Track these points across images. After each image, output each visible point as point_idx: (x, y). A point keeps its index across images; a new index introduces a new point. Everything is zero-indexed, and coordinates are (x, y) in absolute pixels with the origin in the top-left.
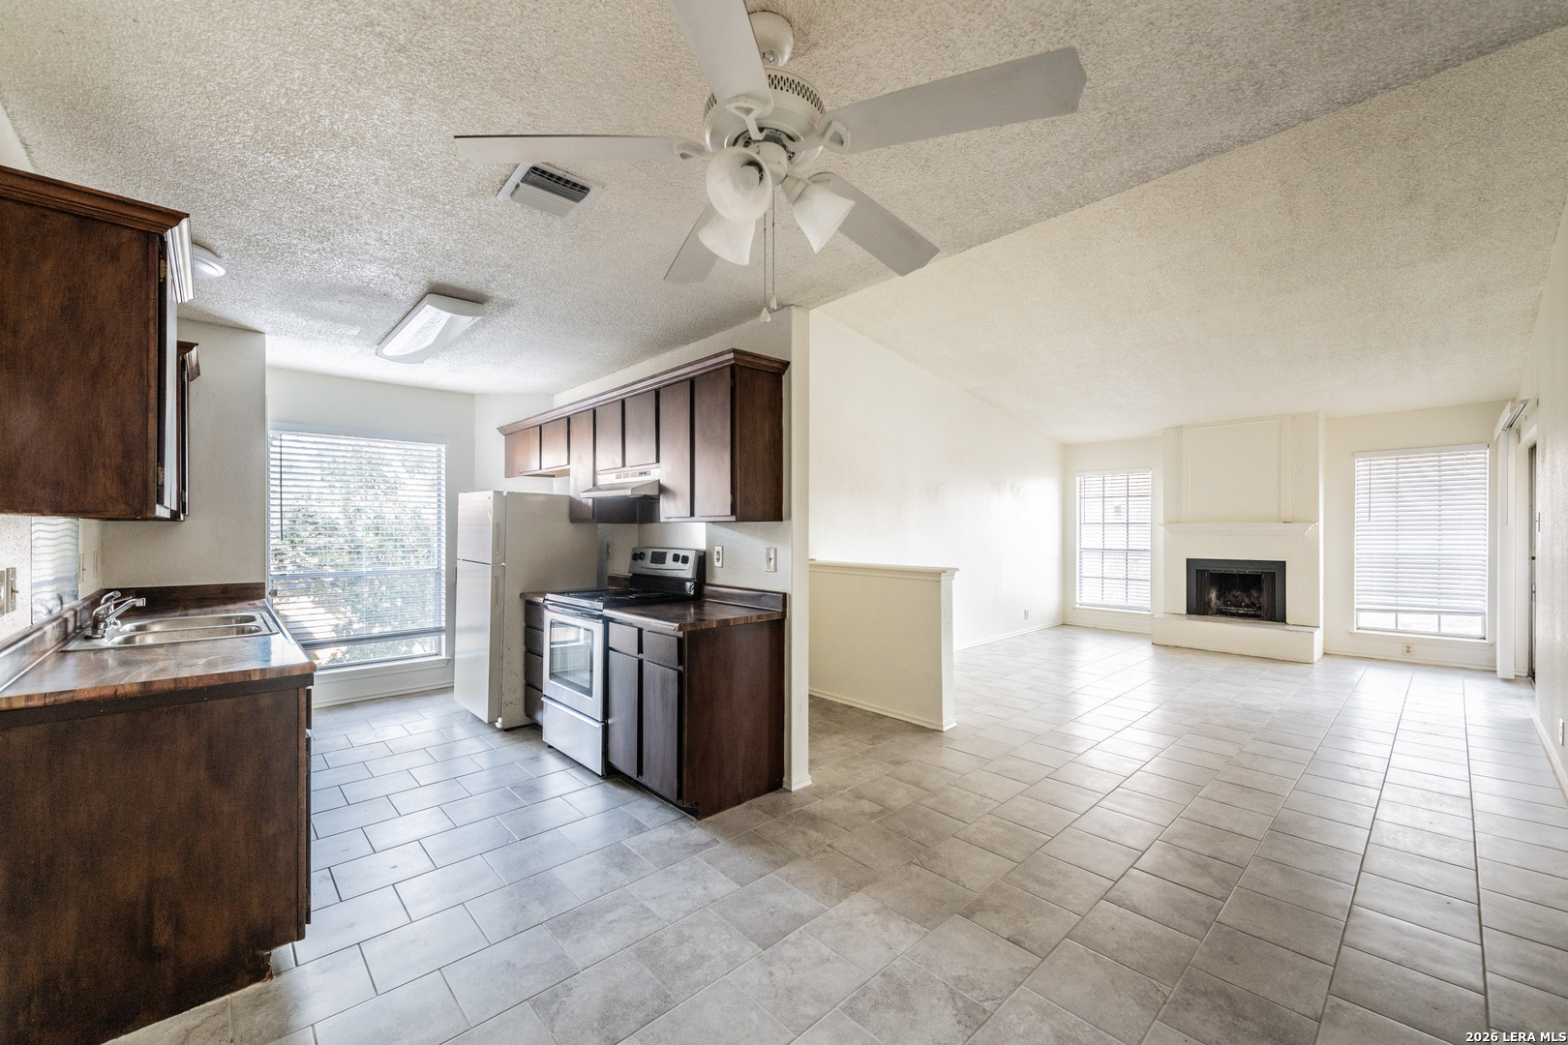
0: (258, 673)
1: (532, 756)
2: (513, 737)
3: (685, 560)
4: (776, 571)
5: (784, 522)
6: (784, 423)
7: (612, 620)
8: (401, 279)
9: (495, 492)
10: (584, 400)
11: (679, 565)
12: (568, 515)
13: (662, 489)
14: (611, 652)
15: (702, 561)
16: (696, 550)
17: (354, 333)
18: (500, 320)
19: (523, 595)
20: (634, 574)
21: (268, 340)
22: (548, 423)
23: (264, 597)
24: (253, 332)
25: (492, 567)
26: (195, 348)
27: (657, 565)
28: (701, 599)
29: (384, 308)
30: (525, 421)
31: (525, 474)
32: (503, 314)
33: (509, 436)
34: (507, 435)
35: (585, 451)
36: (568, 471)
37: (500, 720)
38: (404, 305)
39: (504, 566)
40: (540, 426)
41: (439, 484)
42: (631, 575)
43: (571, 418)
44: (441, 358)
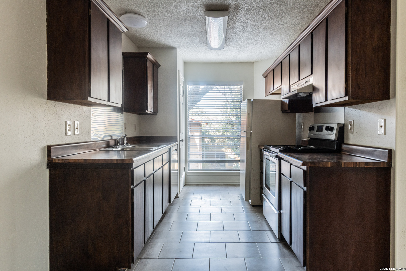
0: (115, 161)
1: (256, 220)
2: (255, 209)
3: (332, 129)
4: (385, 134)
5: (391, 100)
6: (391, 29)
7: (282, 159)
8: (194, 7)
9: (248, 100)
10: (285, 51)
11: (329, 132)
12: (281, 110)
13: (314, 89)
14: (282, 175)
15: (342, 129)
16: (338, 123)
17: (198, 40)
18: (239, 18)
19: (259, 146)
20: (311, 138)
21: (179, 51)
22: (275, 67)
23: (177, 141)
24: (174, 48)
25: (247, 133)
26: (149, 54)
27: (319, 133)
28: (340, 152)
29: (198, 25)
30: (269, 69)
31: (270, 93)
32: (238, 14)
33: (266, 78)
34: (265, 78)
35: (286, 77)
36: (281, 89)
37: (250, 201)
38: (203, 21)
39: (252, 133)
40: (273, 70)
41: (241, 101)
42: (309, 139)
43: (282, 62)
44: (231, 46)
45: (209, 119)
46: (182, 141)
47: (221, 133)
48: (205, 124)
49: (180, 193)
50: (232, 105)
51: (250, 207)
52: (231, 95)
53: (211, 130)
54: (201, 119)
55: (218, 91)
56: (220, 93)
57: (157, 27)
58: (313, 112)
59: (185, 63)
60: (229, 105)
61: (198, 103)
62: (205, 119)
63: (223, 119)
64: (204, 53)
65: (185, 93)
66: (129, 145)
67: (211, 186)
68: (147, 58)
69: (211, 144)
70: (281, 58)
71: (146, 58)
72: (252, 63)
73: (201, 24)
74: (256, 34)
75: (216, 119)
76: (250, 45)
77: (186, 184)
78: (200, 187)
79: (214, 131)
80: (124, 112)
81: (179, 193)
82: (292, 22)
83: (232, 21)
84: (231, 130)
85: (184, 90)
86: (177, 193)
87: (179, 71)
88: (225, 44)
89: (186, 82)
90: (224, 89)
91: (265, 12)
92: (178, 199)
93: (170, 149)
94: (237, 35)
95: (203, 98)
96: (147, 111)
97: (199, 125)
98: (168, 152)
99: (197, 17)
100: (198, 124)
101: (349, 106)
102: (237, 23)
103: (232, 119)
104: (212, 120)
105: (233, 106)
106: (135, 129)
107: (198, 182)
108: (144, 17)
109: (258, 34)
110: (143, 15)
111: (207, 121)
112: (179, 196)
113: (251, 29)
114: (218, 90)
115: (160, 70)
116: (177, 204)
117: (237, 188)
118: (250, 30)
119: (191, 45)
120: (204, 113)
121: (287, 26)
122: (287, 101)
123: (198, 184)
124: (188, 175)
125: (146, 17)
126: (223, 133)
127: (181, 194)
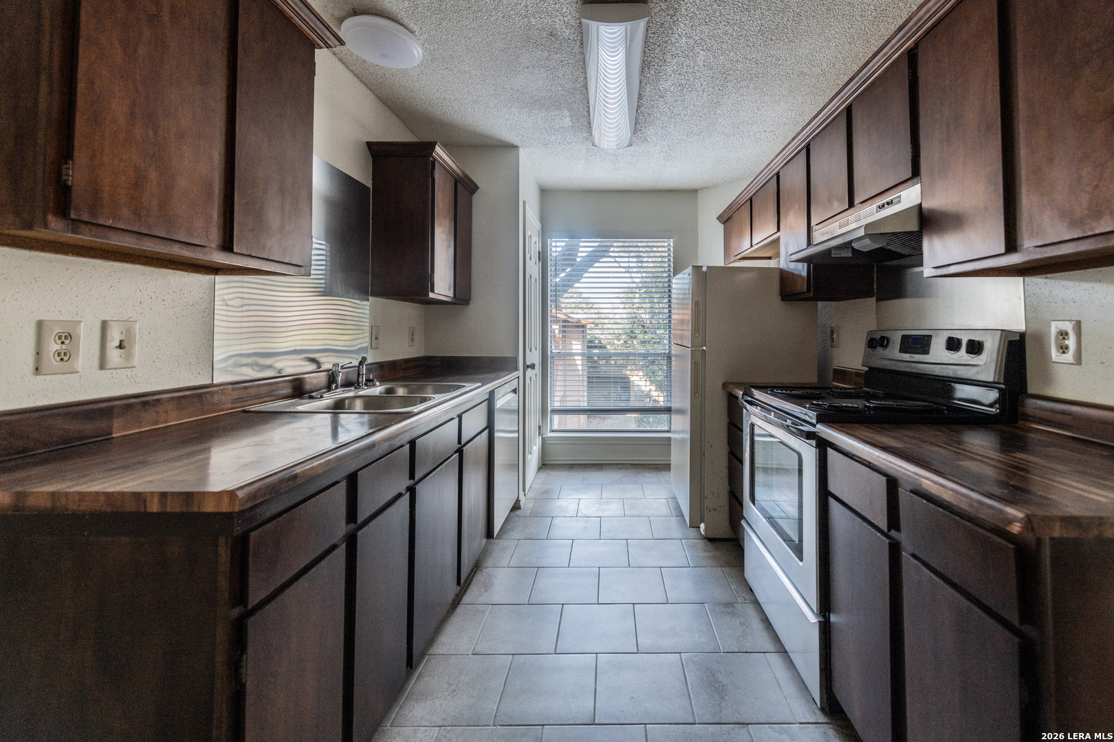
1: (728, 599)
2: (718, 553)
3: (976, 347)
7: (831, 445)
9: (694, 267)
11: (962, 355)
13: (927, 219)
14: (832, 501)
15: (1017, 349)
16: (1002, 330)
17: (567, 121)
18: (677, 36)
19: (725, 385)
20: (870, 368)
21: (523, 153)
22: (757, 192)
23: (516, 369)
24: (511, 147)
25: (692, 350)
26: (437, 146)
27: (912, 355)
28: (1017, 422)
29: (564, 63)
30: (737, 200)
31: (738, 257)
32: (675, 18)
33: (728, 223)
34: (724, 223)
35: (796, 206)
36: (778, 240)
37: (702, 526)
38: (577, 50)
39: (704, 350)
40: (751, 199)
41: (669, 276)
42: (867, 369)
43: (781, 174)
44: (649, 140)
45: (599, 316)
46: (533, 366)
47: (622, 342)
48: (593, 326)
49: (525, 494)
50: (644, 290)
51: (701, 543)
52: (640, 272)
53: (603, 336)
54: (585, 316)
55: (616, 265)
56: (620, 267)
57: (455, 72)
58: (872, 296)
59: (545, 192)
60: (637, 291)
61: (576, 285)
62: (594, 316)
63: (625, 316)
64: (584, 161)
65: (543, 257)
66: (378, 384)
67: (602, 469)
68: (435, 160)
69: (604, 362)
70: (777, 162)
71: (431, 159)
72: (691, 193)
73: (572, 61)
74: (715, 101)
75: (612, 316)
76: (696, 137)
77: (543, 464)
78: (576, 473)
79: (610, 337)
80: (370, 297)
81: (522, 498)
82: (817, 55)
83: (657, 51)
84: (641, 336)
85: (540, 250)
86: (518, 497)
87: (524, 202)
88: (634, 133)
89: (544, 234)
90: (626, 260)
91: (752, 12)
92: (518, 512)
93: (492, 393)
94: (666, 103)
95: (586, 275)
96: (431, 295)
97: (581, 326)
98: (486, 403)
99: (559, 34)
100: (578, 326)
101: (1049, 275)
102: (668, 57)
103: (643, 316)
104: (606, 318)
105: (645, 292)
106: (412, 340)
107: (572, 459)
108: (412, 32)
109: (719, 100)
110: (406, 21)
111: (597, 321)
112: (522, 504)
113: (705, 83)
114: (616, 262)
115: (477, 198)
116: (513, 531)
117: (664, 476)
118: (702, 85)
119: (553, 138)
120: (590, 306)
121: (802, 73)
122: (802, 269)
123: (571, 464)
124: (548, 442)
125: (417, 32)
126: (625, 342)
127: (530, 495)
